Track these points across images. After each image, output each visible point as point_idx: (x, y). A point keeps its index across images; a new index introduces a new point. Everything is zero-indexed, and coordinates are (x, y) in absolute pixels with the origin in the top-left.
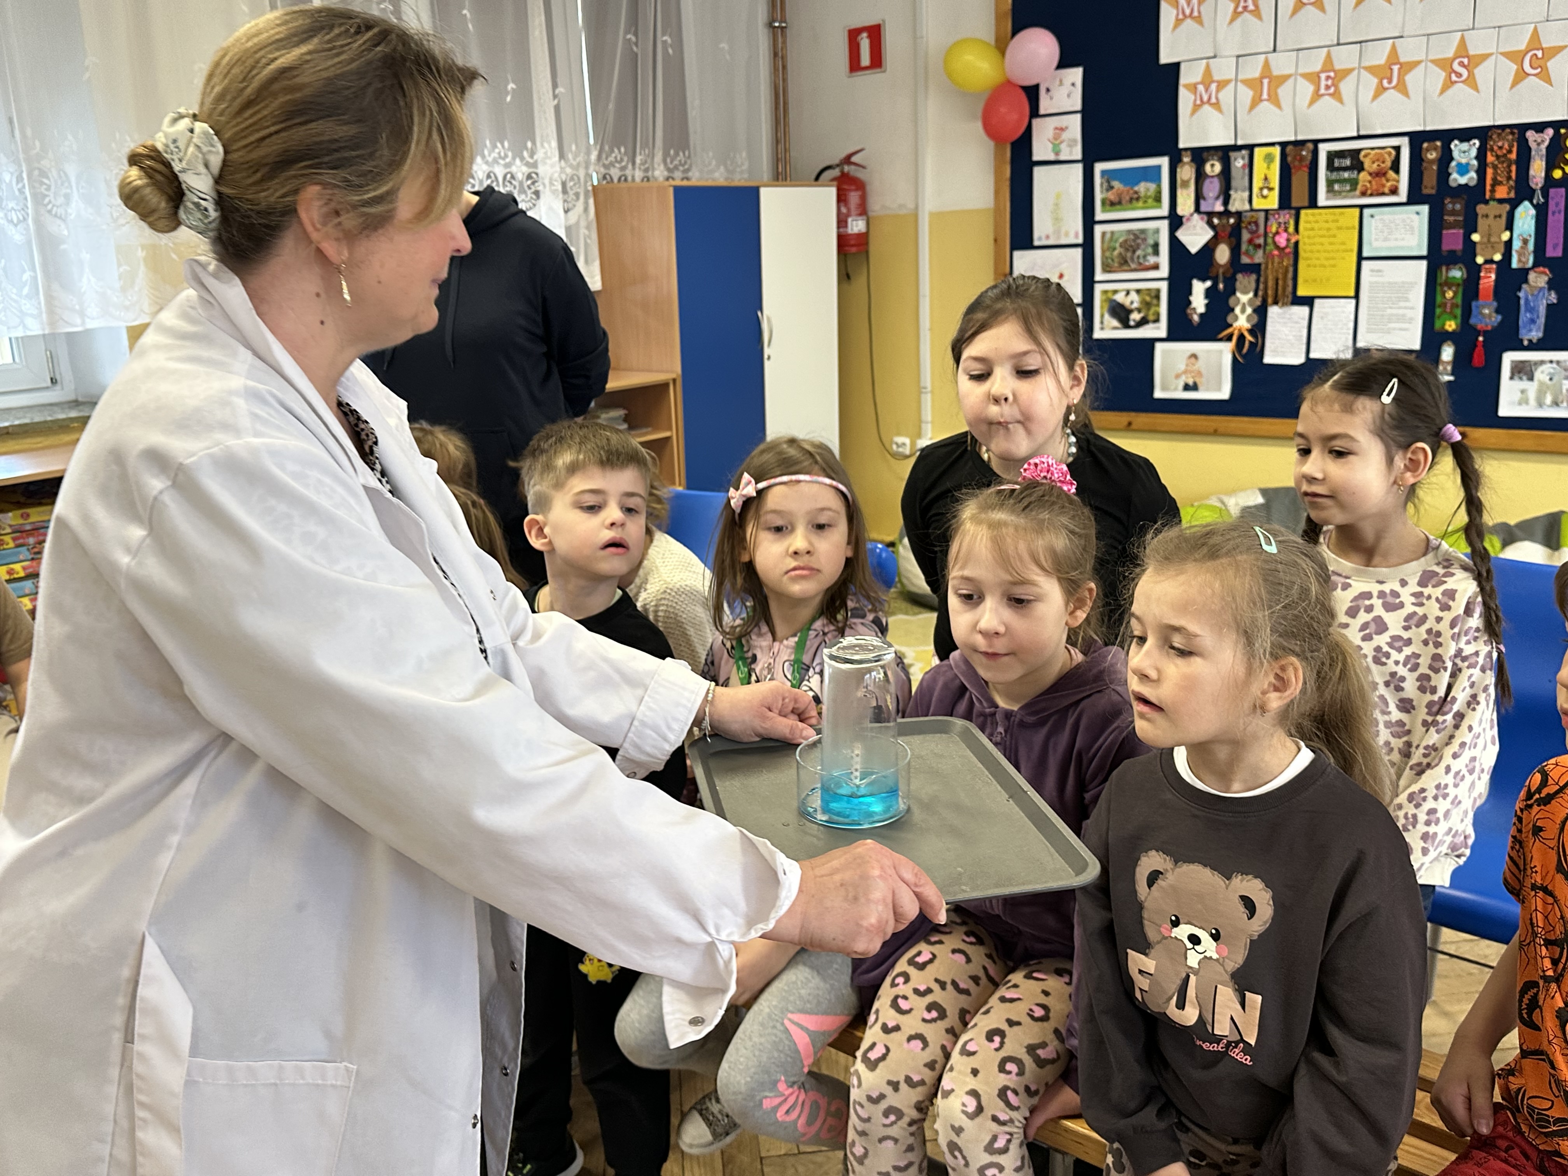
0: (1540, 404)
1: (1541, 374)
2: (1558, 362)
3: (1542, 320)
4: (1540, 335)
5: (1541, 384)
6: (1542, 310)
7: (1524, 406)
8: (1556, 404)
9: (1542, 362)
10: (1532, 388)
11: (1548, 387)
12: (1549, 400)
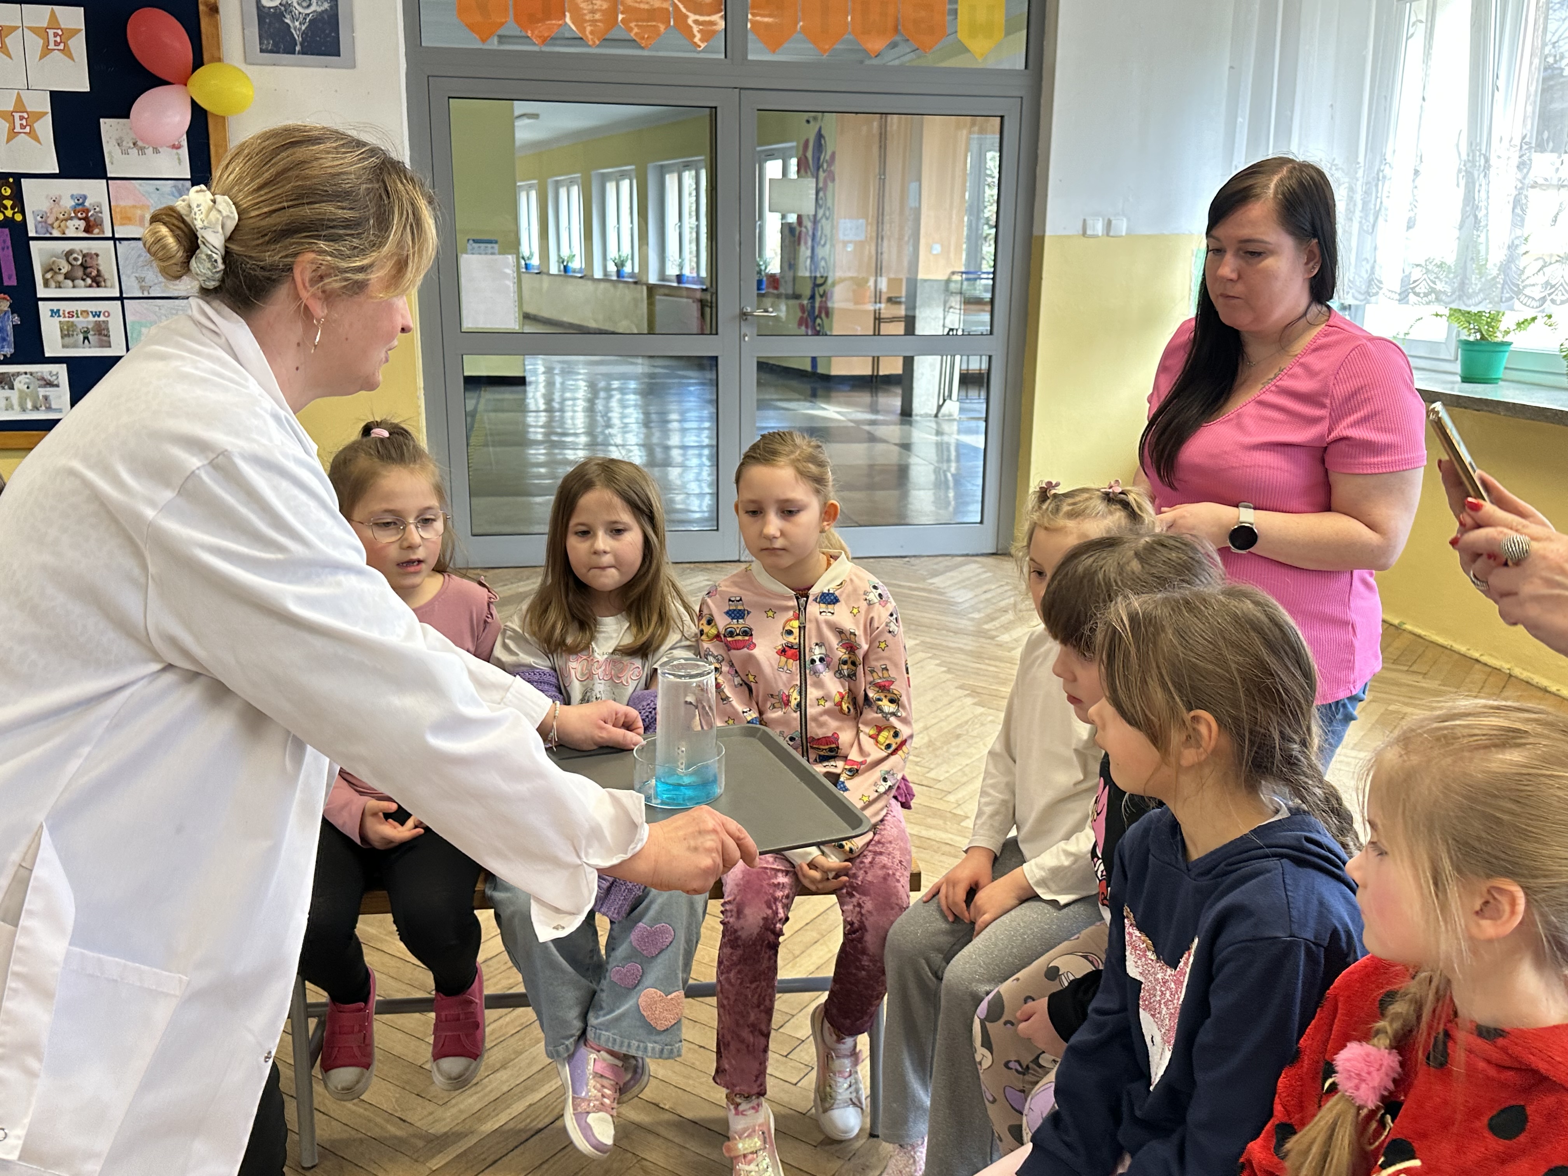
0: (24, 410)
1: (20, 383)
2: (31, 374)
3: (11, 338)
4: (12, 351)
5: (21, 391)
6: (10, 329)
7: (10, 412)
8: (36, 408)
9: (18, 374)
10: (14, 395)
11: (27, 394)
12: (29, 405)
